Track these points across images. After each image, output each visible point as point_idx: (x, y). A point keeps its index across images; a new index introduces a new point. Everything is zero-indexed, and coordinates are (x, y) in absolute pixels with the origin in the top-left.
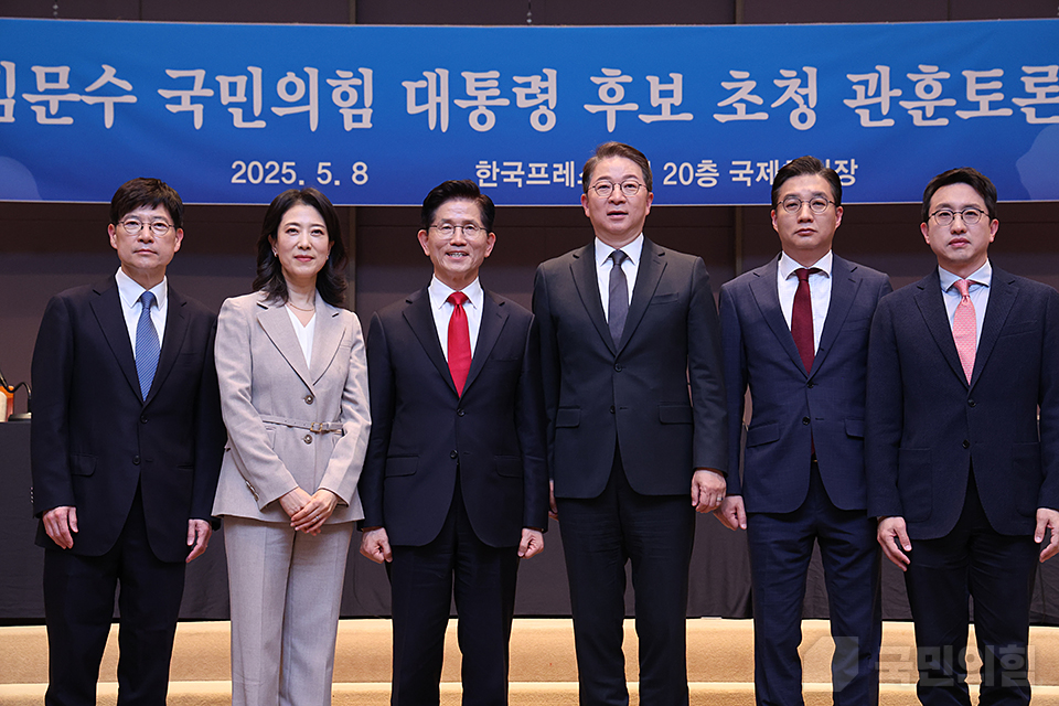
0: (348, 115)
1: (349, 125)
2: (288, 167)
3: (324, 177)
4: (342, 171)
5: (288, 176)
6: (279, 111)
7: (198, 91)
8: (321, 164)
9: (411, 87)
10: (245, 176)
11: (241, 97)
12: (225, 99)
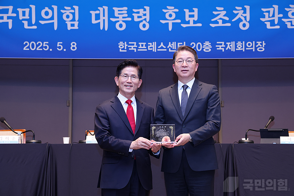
0: (69, 24)
1: (69, 28)
2: (46, 44)
3: (60, 48)
4: (67, 45)
5: (46, 47)
6: (42, 22)
7: (10, 14)
8: (58, 43)
9: (93, 13)
10: (29, 47)
11: (27, 17)
12: (21, 17)
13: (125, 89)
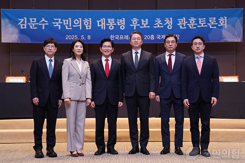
0: (87, 27)
1: (87, 29)
2: (76, 36)
3: (83, 38)
4: (86, 37)
5: (76, 38)
6: (74, 26)
7: (59, 22)
8: (82, 36)
9: (98, 21)
10: (68, 38)
11: (67, 24)
12: (64, 24)
13: (105, 54)
